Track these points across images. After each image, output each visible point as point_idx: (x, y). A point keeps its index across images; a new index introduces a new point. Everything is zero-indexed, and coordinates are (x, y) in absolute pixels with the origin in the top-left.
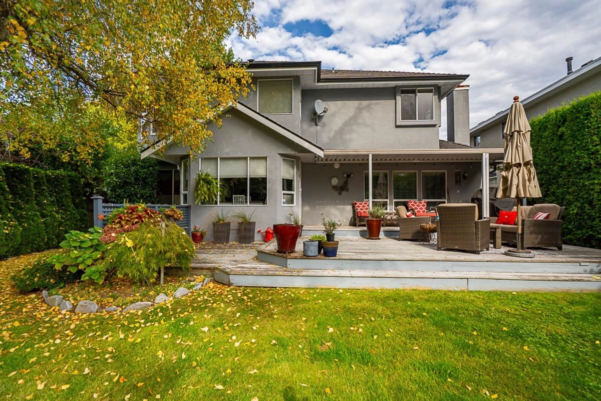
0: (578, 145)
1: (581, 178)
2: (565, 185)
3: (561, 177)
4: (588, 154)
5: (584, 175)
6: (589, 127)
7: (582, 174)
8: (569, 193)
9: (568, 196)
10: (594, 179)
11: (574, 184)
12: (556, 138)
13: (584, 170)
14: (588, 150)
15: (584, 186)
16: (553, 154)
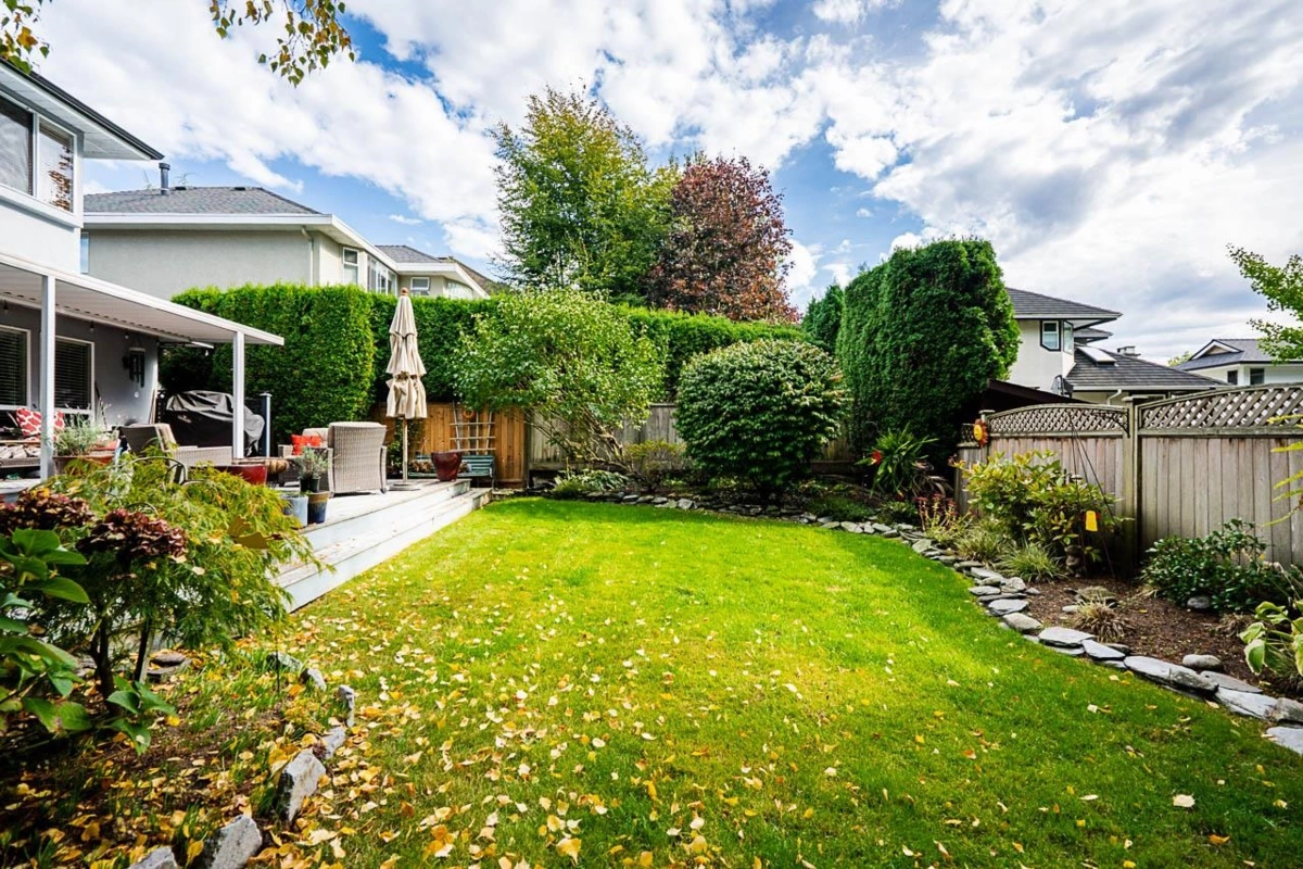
0: (333, 348)
1: (337, 392)
2: (312, 398)
3: (306, 387)
4: (345, 362)
5: (339, 389)
6: (347, 328)
7: (336, 387)
8: (317, 410)
9: (316, 415)
10: (352, 395)
11: (325, 399)
12: (296, 329)
13: (339, 383)
14: (346, 356)
15: (340, 403)
16: (292, 351)
